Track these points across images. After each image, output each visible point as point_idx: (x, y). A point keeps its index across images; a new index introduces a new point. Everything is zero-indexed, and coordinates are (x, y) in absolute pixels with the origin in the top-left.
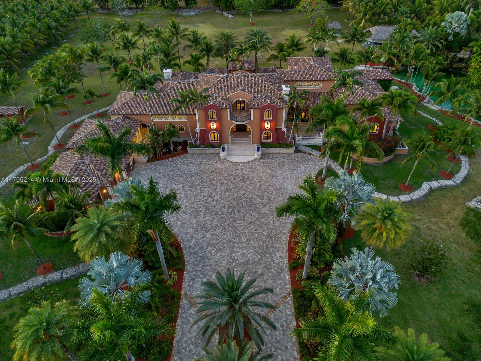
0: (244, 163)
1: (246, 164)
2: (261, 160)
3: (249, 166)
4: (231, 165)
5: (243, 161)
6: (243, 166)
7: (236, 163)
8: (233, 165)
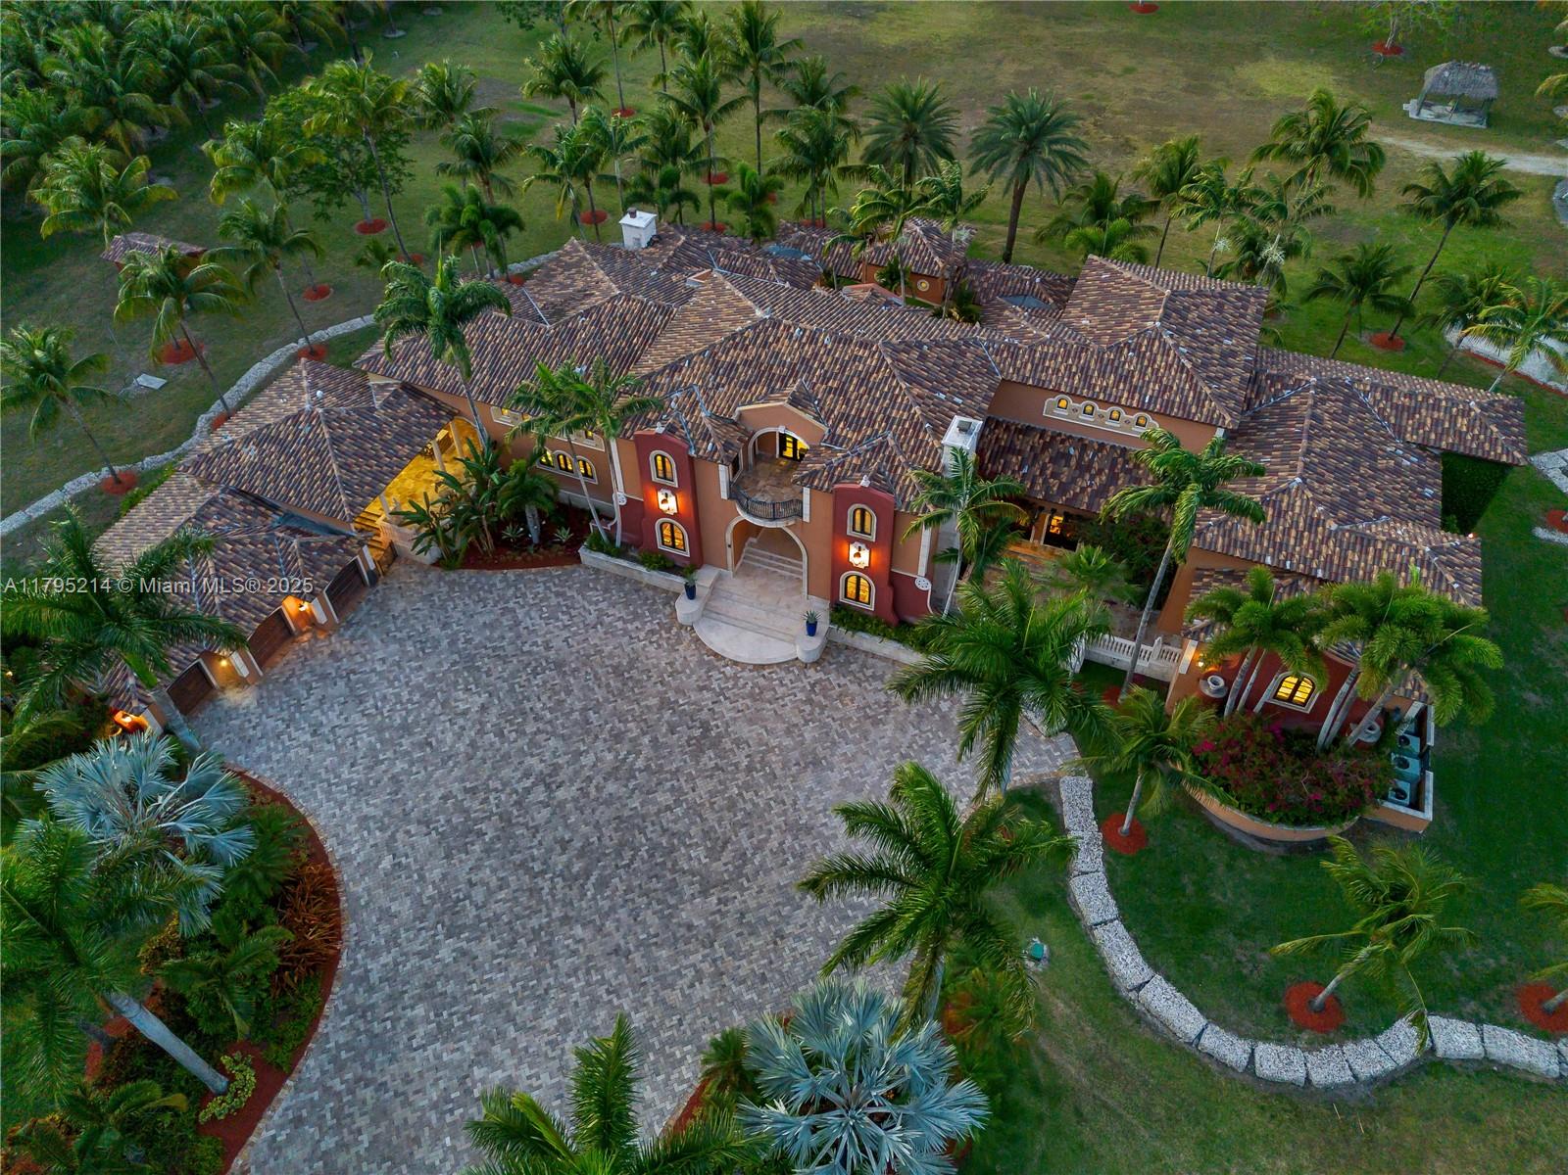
0: (744, 666)
1: (746, 674)
2: (811, 672)
3: (756, 685)
4: (693, 661)
5: (744, 656)
6: (736, 678)
7: (716, 655)
8: (701, 663)
